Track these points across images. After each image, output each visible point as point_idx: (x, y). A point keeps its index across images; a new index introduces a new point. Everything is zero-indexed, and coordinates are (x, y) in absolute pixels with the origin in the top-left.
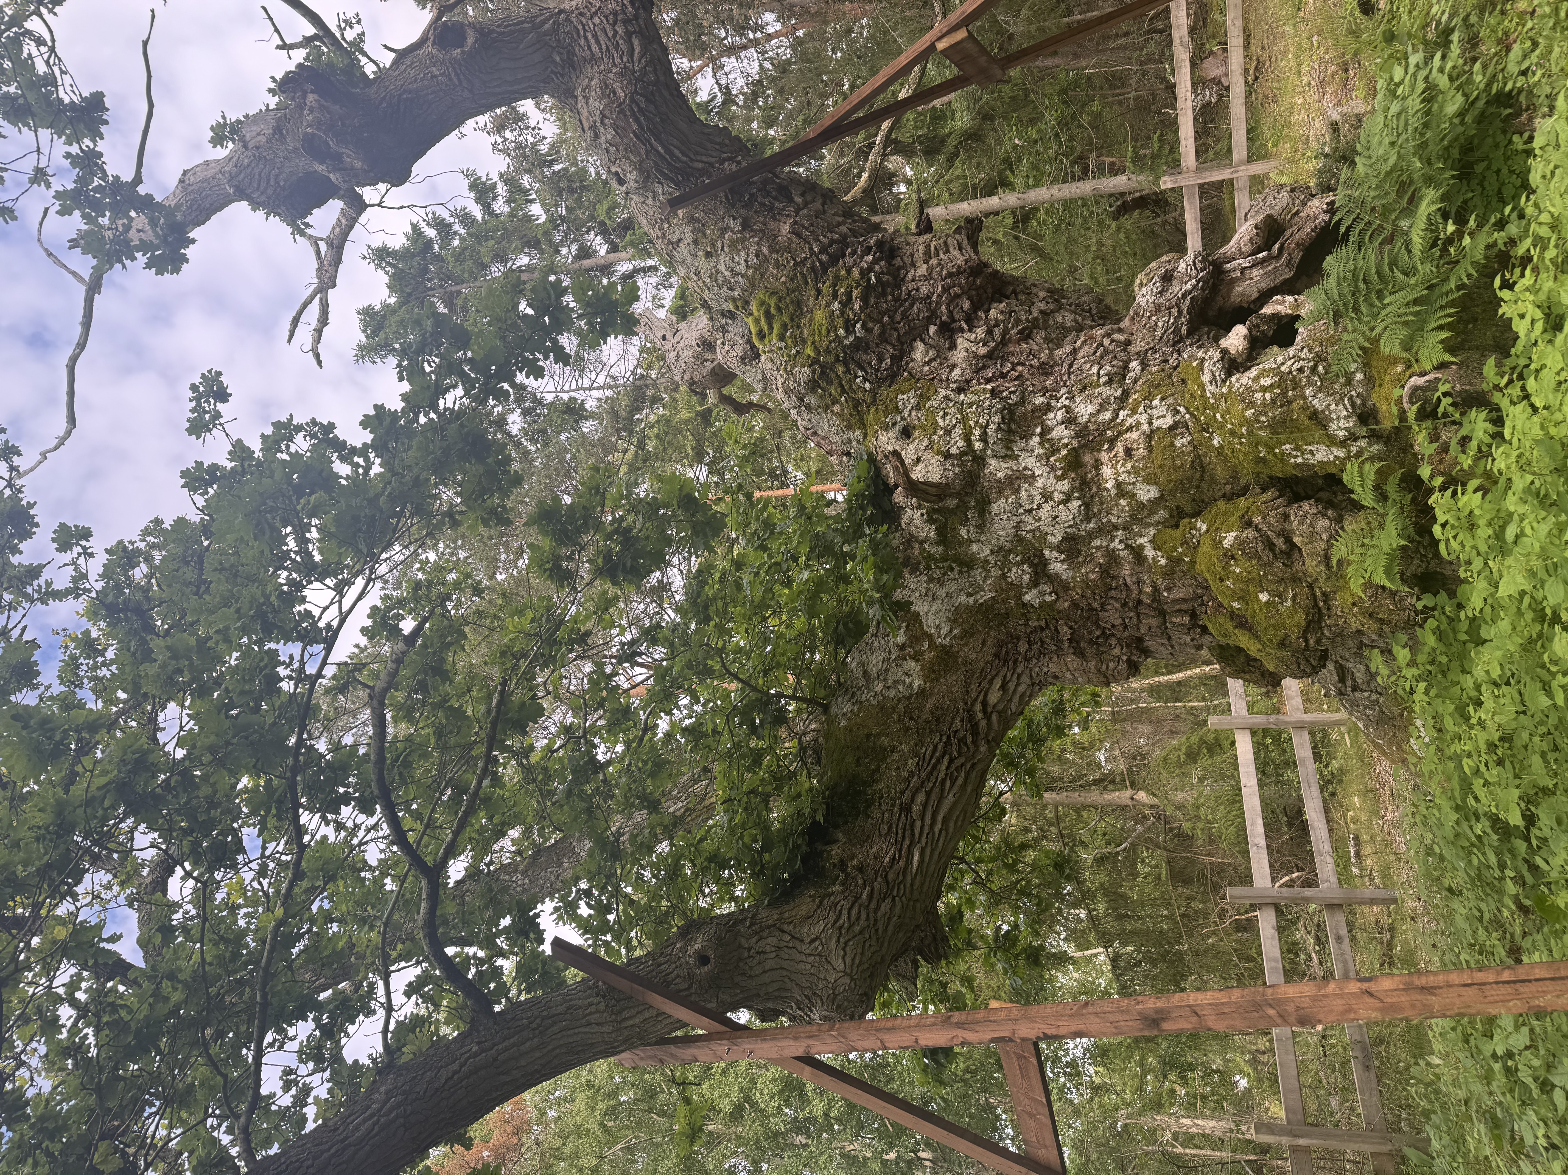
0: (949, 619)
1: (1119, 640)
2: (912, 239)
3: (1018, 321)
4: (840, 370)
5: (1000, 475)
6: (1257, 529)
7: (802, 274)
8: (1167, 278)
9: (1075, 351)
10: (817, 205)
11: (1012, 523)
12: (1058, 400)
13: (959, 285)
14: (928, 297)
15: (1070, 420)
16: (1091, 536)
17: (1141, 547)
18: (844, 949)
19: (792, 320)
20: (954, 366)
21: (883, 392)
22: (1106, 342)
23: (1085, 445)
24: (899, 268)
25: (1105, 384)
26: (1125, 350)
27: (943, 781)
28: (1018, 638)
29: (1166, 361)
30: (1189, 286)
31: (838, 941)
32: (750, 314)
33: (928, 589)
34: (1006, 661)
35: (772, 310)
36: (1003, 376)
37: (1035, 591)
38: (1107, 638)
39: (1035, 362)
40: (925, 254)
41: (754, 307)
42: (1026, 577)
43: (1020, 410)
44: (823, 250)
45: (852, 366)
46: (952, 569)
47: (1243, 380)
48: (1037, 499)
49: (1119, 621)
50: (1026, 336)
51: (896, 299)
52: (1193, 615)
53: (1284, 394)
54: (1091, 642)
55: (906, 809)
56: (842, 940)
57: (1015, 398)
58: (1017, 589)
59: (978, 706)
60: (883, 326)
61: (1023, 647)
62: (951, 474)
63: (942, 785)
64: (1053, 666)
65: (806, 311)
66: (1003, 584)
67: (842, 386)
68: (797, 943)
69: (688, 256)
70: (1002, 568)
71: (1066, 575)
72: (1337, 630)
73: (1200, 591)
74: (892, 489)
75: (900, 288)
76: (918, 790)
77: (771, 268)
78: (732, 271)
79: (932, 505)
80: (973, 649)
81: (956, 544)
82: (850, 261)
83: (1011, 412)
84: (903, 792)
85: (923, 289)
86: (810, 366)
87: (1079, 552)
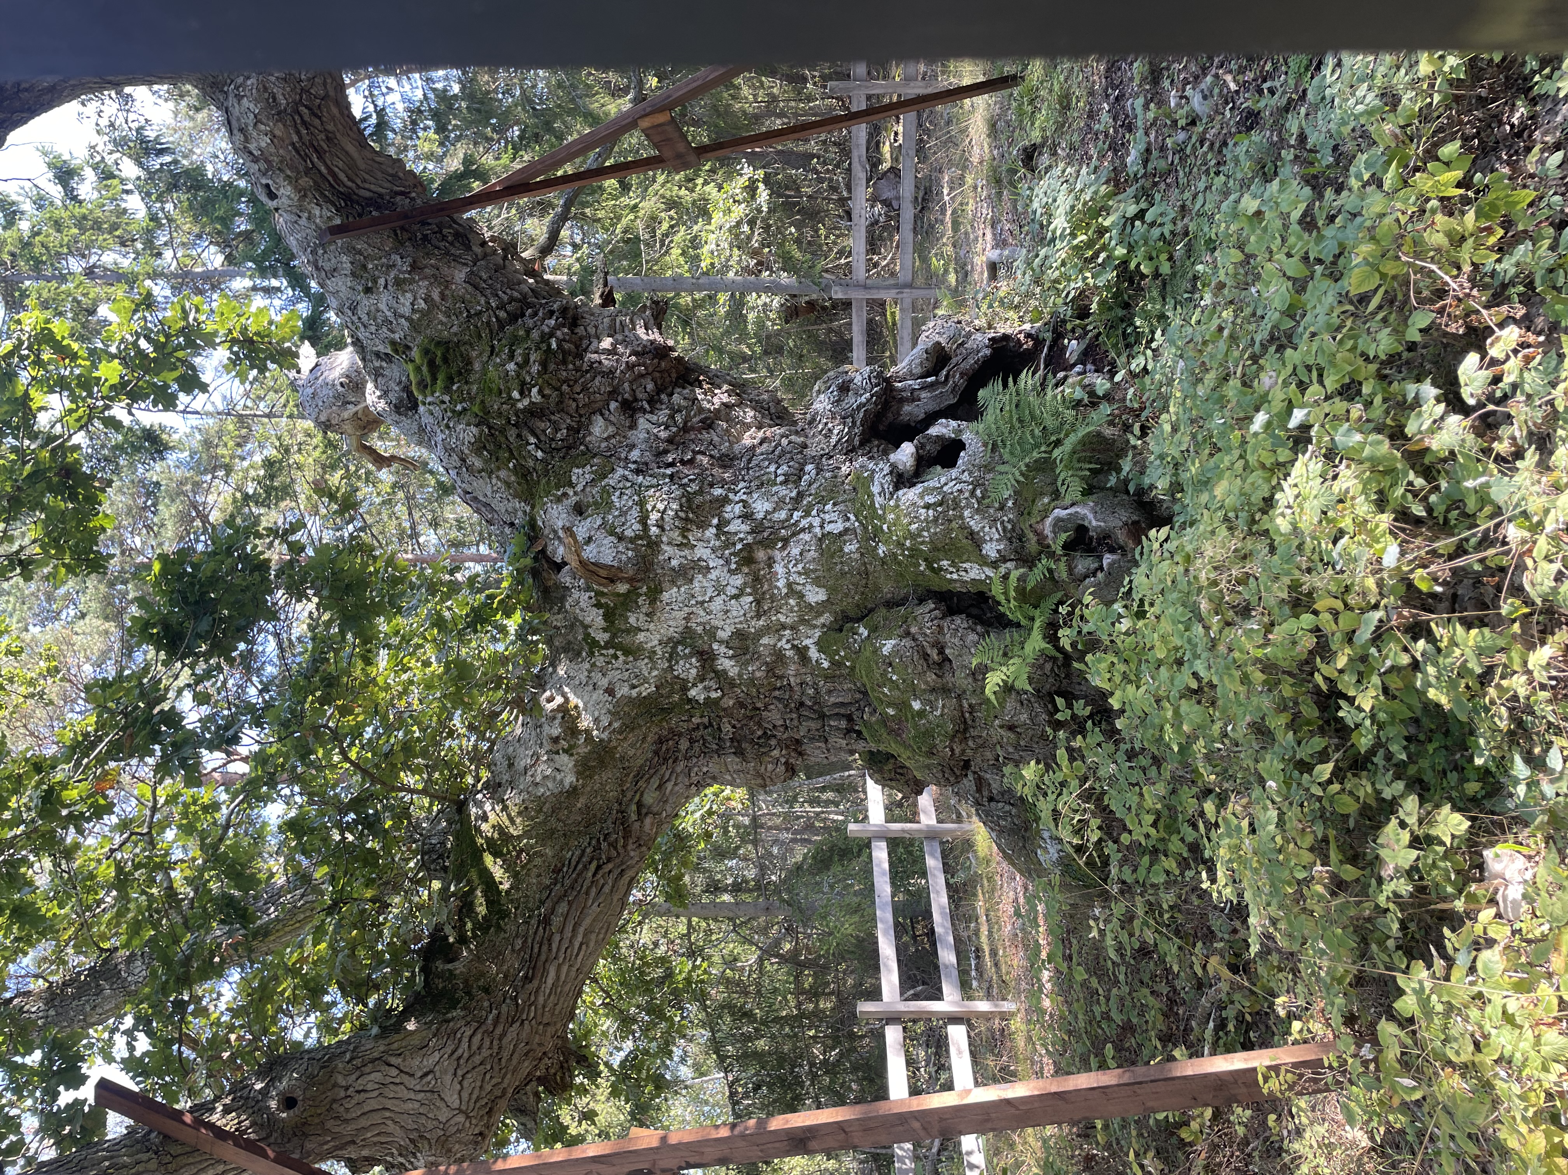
0: (609, 712)
1: (779, 741)
2: (596, 311)
3: (700, 410)
4: (512, 433)
5: (674, 563)
6: (914, 639)
7: (476, 327)
8: (845, 388)
9: (755, 447)
11: (683, 614)
12: (736, 493)
13: (644, 365)
14: (611, 372)
15: (747, 516)
17: (807, 648)
18: (461, 1083)
19: (460, 373)
20: (632, 447)
21: (556, 462)
22: (784, 442)
23: (760, 542)
24: (581, 339)
25: (781, 484)
26: (801, 452)
27: (589, 888)
28: (680, 735)
29: (840, 468)
30: (863, 399)
31: (455, 1075)
32: (412, 361)
33: (589, 677)
34: (666, 760)
35: (438, 361)
36: (683, 463)
37: (700, 686)
38: (769, 738)
39: (715, 453)
40: (610, 327)
41: (416, 354)
42: (694, 671)
43: (699, 499)
44: (501, 306)
45: (525, 432)
46: (616, 658)
47: (909, 495)
48: (710, 592)
50: (708, 425)
51: (577, 369)
52: (850, 720)
53: (945, 512)
54: (752, 743)
55: (546, 921)
56: (460, 1073)
57: (694, 487)
58: (683, 685)
59: (634, 807)
60: (562, 394)
61: (684, 744)
62: (624, 557)
63: (587, 893)
64: (713, 766)
65: (477, 366)
66: (669, 677)
67: (511, 451)
68: (405, 1079)
69: (343, 288)
70: (669, 661)
71: (733, 672)
72: (980, 741)
73: (858, 696)
74: (559, 567)
75: (582, 358)
76: (560, 899)
77: (440, 316)
78: (395, 313)
79: (602, 589)
80: (632, 745)
81: (623, 631)
82: (530, 323)
83: (689, 500)
84: (542, 903)
85: (606, 362)
86: (476, 426)
87: (747, 649)
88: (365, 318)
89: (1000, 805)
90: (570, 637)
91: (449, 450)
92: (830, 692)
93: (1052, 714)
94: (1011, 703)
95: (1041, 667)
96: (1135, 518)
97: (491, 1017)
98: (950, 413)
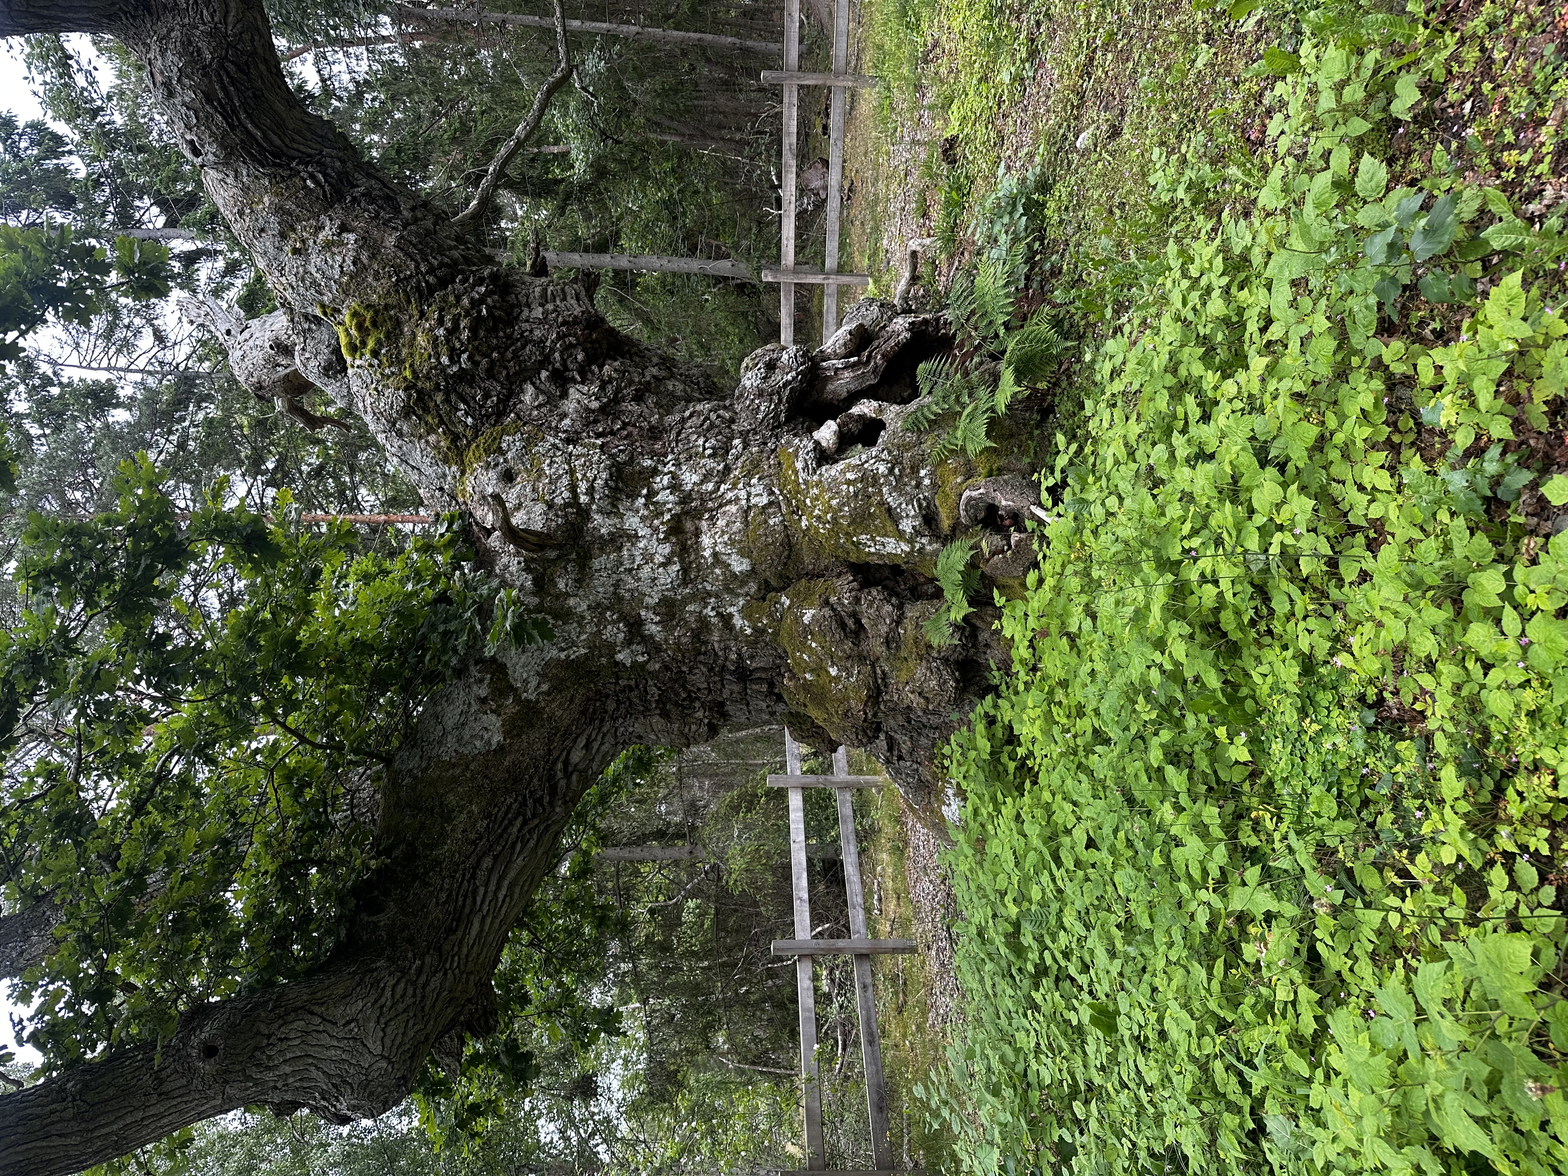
0: (538, 673)
1: (703, 705)
2: (528, 279)
3: (631, 383)
4: (441, 398)
5: (603, 531)
6: (833, 609)
7: (405, 291)
8: (771, 366)
9: (683, 420)
10: (429, 223)
11: (612, 582)
12: (665, 465)
13: (575, 335)
14: (542, 341)
15: (675, 486)
16: (685, 601)
17: (731, 616)
18: (383, 1030)
19: (389, 338)
20: (564, 416)
21: (487, 430)
22: (713, 416)
23: (686, 513)
24: (513, 306)
25: (710, 456)
26: (729, 427)
27: (514, 844)
28: (607, 696)
29: (765, 444)
30: (789, 377)
31: (378, 1022)
32: (341, 323)
34: (592, 720)
35: (367, 324)
36: (613, 433)
37: (627, 650)
38: (693, 701)
39: (645, 425)
40: (541, 296)
41: (345, 316)
42: (621, 636)
43: (628, 469)
44: (431, 271)
45: (455, 399)
47: (831, 471)
48: (638, 560)
49: (705, 685)
50: (638, 397)
51: (509, 337)
52: (771, 685)
53: (865, 489)
54: (676, 704)
55: (470, 875)
56: (383, 1021)
57: (622, 458)
58: (611, 648)
59: (559, 766)
60: (492, 362)
61: (611, 706)
62: (554, 525)
63: (513, 847)
64: (639, 727)
65: (406, 330)
66: (597, 641)
68: (328, 1026)
70: (598, 625)
71: (660, 637)
72: (891, 705)
73: (778, 661)
74: (487, 532)
75: (513, 326)
76: (485, 854)
77: (370, 279)
78: (324, 275)
79: (531, 554)
80: (560, 706)
81: (552, 596)
82: (460, 289)
83: (618, 470)
84: (468, 858)
85: (537, 332)
86: (406, 389)
87: (674, 615)
88: (292, 278)
89: (909, 765)
91: (379, 414)
92: (752, 657)
97: (414, 967)
98: (871, 393)
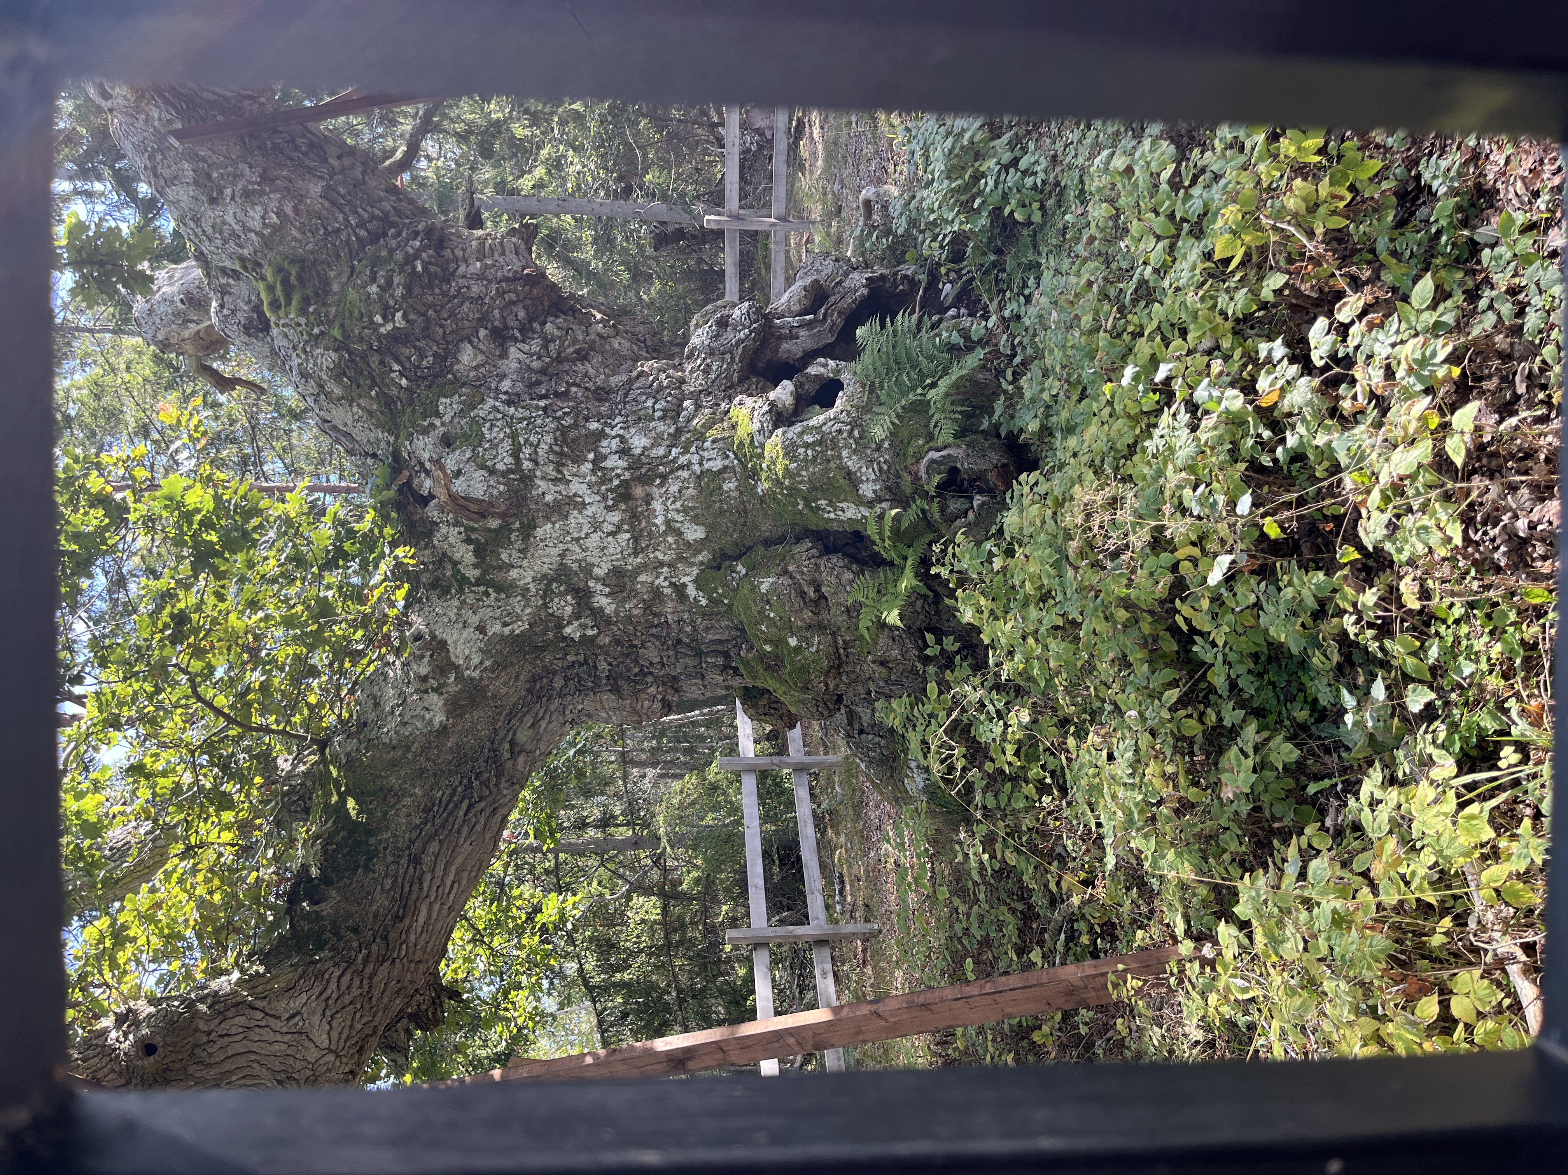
0: (481, 650)
1: (655, 678)
2: (463, 232)
3: (575, 341)
4: (374, 360)
5: (548, 498)
6: (792, 577)
7: (334, 245)
8: (723, 323)
9: (631, 381)
10: (357, 173)
11: (557, 551)
12: (612, 428)
13: (515, 291)
14: (480, 298)
15: (624, 452)
17: (684, 586)
18: (329, 1023)
19: (317, 294)
20: (503, 377)
21: (422, 391)
22: (662, 376)
23: (638, 479)
24: (448, 262)
25: (659, 419)
26: (679, 388)
27: (461, 826)
28: (555, 673)
29: (718, 405)
30: (742, 335)
31: (324, 1015)
32: (263, 278)
33: (459, 615)
34: (539, 698)
35: (293, 279)
36: (557, 395)
37: (576, 624)
38: (645, 676)
39: (590, 386)
40: (478, 251)
41: (268, 272)
42: (569, 609)
43: (574, 433)
44: (362, 225)
45: (388, 359)
46: (488, 595)
47: (788, 434)
48: (586, 528)
50: (583, 356)
51: (444, 294)
52: (727, 656)
53: (824, 452)
54: (628, 680)
55: (415, 860)
56: (328, 1014)
57: (568, 421)
58: (558, 622)
59: (507, 746)
60: (428, 321)
61: (558, 682)
62: (495, 492)
63: (459, 832)
64: (588, 704)
65: (335, 287)
66: (543, 615)
67: (373, 378)
68: (272, 1022)
69: (185, 198)
70: (543, 598)
71: (609, 610)
72: (853, 676)
73: (735, 633)
74: (425, 501)
75: (449, 283)
76: (431, 839)
77: (294, 232)
78: (244, 226)
79: (472, 524)
80: (504, 684)
81: (494, 568)
82: (393, 243)
83: (563, 434)
84: (412, 842)
85: (475, 289)
86: (336, 351)
87: (624, 586)
88: (209, 230)
89: (870, 737)
90: (438, 573)
91: (305, 376)
92: (707, 629)
93: (921, 650)
94: (883, 640)
95: (912, 604)
96: (1005, 461)
97: (360, 957)
98: (827, 351)
